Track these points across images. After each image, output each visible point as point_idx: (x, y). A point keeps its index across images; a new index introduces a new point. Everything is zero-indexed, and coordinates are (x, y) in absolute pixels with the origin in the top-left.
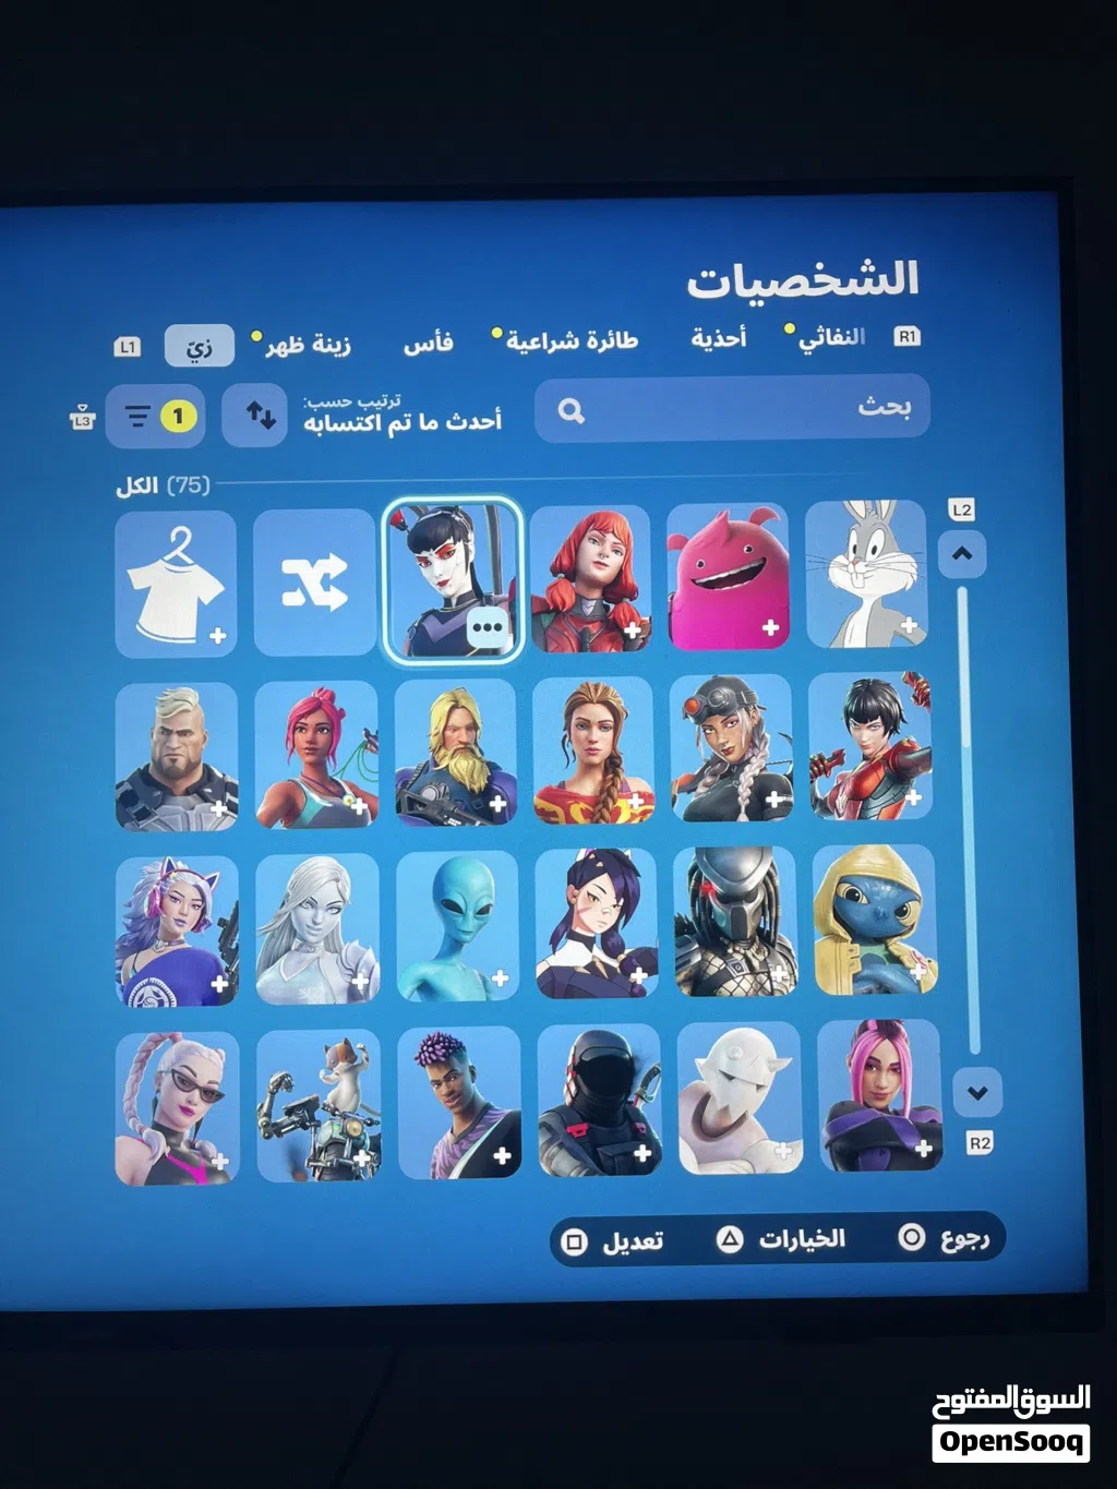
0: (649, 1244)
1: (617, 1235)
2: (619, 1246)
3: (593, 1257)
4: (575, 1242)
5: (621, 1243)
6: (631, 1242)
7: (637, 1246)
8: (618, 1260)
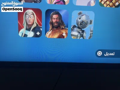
0: (112, 54)
1: (107, 53)
2: (107, 54)
3: (103, 56)
4: (100, 53)
5: (108, 54)
6: (109, 54)
7: (110, 54)
8: (107, 57)
